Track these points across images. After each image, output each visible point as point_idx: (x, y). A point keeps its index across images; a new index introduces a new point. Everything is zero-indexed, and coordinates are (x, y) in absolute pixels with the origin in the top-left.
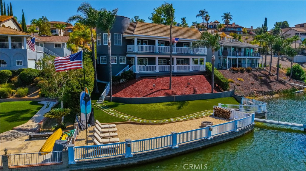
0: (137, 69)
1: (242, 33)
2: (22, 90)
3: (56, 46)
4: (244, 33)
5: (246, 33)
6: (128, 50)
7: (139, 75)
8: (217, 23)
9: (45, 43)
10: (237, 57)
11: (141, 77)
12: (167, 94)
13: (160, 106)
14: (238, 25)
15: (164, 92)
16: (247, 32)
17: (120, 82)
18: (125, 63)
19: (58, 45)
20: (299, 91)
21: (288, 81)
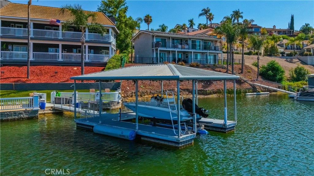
1: (260, 33)
4: (263, 34)
10: (175, 50)
14: (256, 25)
16: (266, 32)
20: (259, 93)
21: (251, 81)
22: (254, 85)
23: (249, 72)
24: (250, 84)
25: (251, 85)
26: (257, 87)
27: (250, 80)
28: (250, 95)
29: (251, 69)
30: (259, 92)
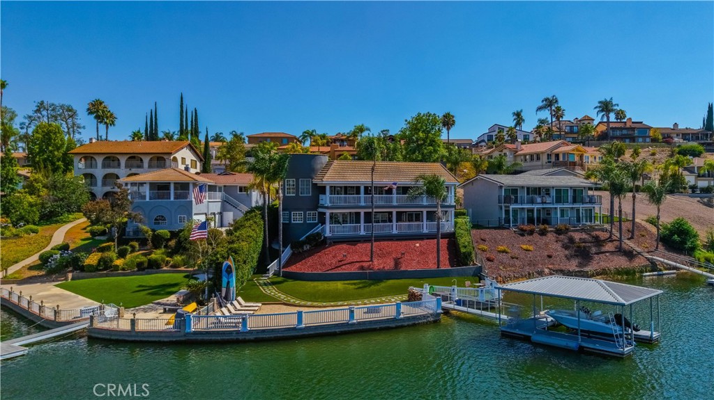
0: (328, 230)
1: (648, 140)
2: (178, 258)
3: (241, 189)
4: (654, 140)
5: (658, 139)
6: (321, 202)
7: (330, 238)
8: (588, 121)
9: (225, 186)
10: (533, 207)
11: (334, 242)
12: (362, 268)
13: (339, 285)
14: (642, 122)
15: (358, 265)
16: (660, 137)
17: (303, 249)
18: (316, 221)
19: (243, 189)
20: (661, 273)
21: (648, 252)
22: (652, 259)
23: (643, 236)
24: (646, 258)
25: (648, 259)
26: (657, 263)
27: (646, 250)
28: (649, 276)
29: (646, 229)
30: (661, 270)
